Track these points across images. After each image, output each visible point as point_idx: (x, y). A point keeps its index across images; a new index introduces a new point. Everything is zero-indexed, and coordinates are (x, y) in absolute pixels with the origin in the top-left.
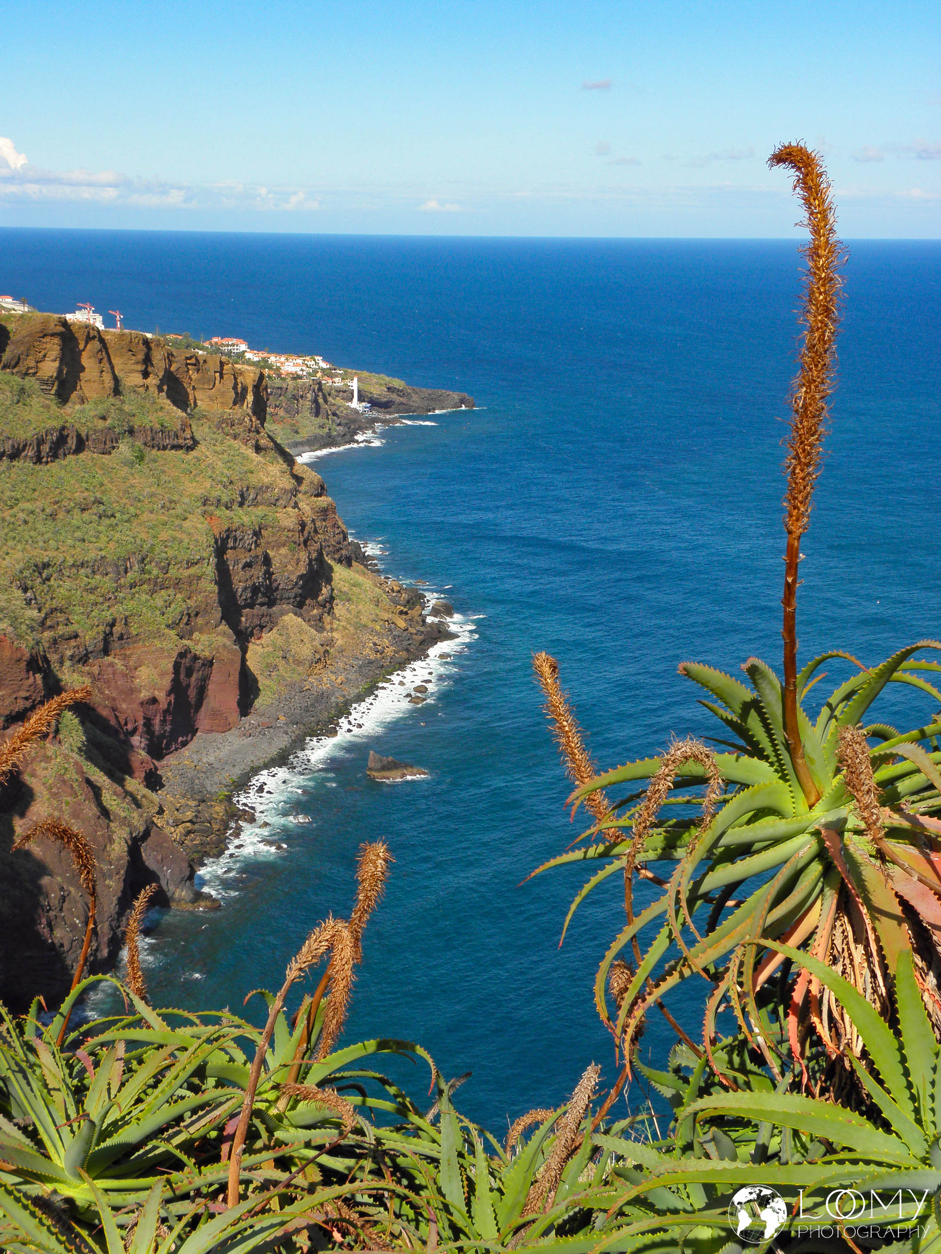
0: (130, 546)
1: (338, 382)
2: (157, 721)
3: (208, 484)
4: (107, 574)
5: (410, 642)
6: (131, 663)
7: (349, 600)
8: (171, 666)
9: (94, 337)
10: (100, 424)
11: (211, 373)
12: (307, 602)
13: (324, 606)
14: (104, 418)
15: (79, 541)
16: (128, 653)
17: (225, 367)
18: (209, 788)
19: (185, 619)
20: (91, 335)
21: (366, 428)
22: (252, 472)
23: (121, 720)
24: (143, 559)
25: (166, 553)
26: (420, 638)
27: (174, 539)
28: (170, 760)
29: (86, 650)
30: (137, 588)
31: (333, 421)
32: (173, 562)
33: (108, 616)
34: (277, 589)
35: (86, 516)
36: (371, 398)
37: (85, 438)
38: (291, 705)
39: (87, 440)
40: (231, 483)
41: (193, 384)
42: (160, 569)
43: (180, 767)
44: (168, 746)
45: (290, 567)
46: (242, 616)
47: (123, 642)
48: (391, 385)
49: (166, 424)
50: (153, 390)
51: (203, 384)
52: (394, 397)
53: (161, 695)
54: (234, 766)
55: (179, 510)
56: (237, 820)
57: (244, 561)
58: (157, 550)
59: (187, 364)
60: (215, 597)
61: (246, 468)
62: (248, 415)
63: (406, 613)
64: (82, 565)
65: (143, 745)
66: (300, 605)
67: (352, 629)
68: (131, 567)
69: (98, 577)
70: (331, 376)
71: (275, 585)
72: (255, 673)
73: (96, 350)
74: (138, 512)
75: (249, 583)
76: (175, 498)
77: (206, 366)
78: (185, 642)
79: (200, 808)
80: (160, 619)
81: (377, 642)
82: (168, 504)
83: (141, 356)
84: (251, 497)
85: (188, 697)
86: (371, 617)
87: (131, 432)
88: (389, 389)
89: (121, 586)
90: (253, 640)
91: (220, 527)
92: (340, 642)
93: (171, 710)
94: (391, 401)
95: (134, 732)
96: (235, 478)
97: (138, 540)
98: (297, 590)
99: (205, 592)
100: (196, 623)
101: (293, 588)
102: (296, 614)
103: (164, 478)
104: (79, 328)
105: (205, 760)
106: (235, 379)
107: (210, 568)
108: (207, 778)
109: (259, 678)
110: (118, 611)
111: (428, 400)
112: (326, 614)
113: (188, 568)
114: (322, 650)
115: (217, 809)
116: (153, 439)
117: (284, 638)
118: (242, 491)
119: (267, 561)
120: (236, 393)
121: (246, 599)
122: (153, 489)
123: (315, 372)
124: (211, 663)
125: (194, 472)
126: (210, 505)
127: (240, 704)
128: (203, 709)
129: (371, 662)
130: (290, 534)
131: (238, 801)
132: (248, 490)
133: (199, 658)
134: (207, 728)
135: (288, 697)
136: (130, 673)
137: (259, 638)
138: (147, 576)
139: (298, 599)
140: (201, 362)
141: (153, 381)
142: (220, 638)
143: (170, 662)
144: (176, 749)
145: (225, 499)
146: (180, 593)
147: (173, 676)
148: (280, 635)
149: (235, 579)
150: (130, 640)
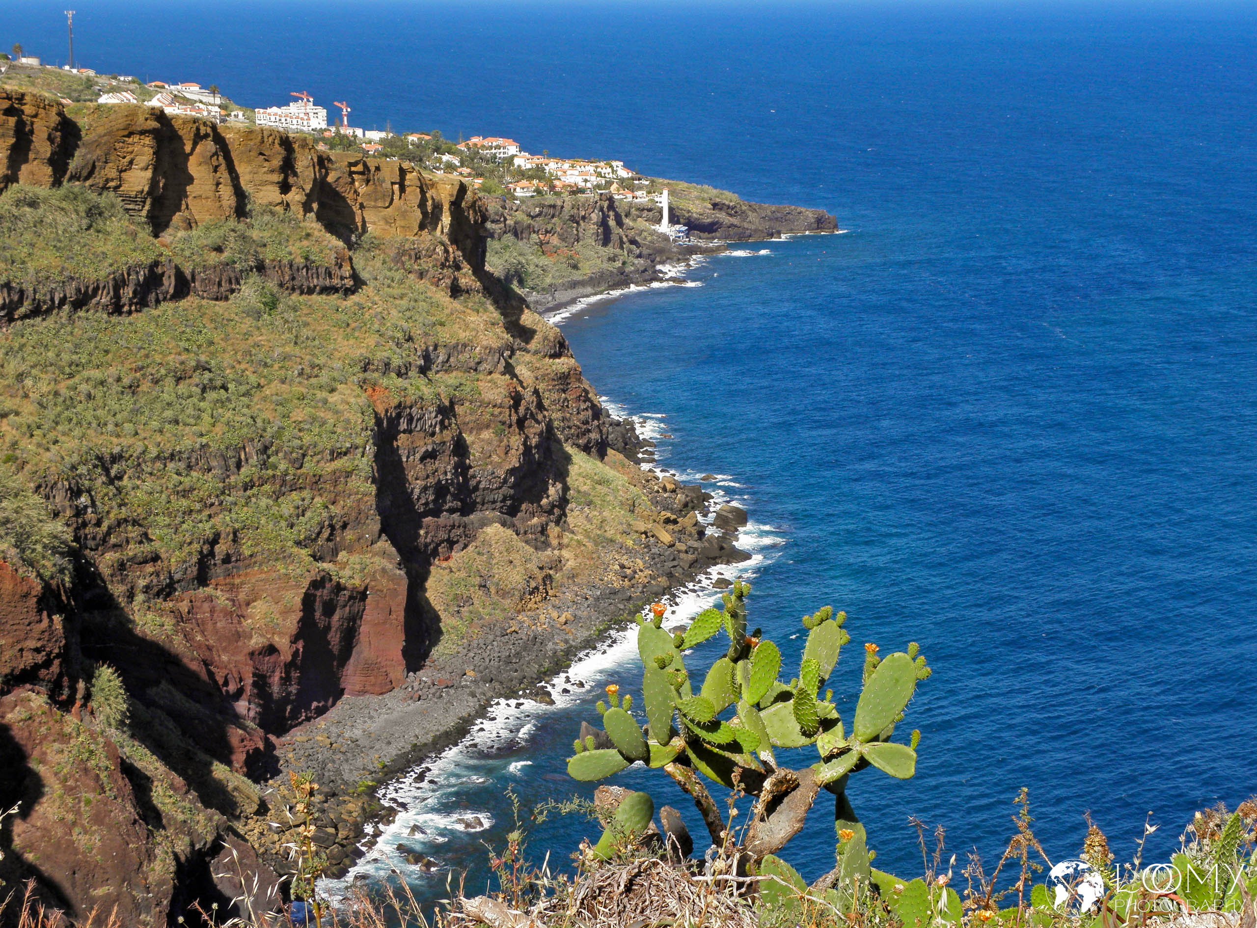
0: (245, 430)
1: (642, 198)
2: (275, 679)
3: (372, 340)
4: (210, 470)
5: (675, 563)
6: (242, 596)
7: (590, 504)
8: (298, 600)
9: (206, 136)
10: (213, 258)
11: (387, 185)
12: (524, 506)
13: (550, 512)
14: (219, 249)
15: (170, 422)
16: (237, 581)
17: (409, 176)
18: (346, 777)
19: (326, 533)
20: (202, 132)
21: (679, 261)
22: (442, 324)
23: (218, 678)
24: (266, 448)
25: (300, 438)
26: (691, 557)
27: (314, 419)
28: (297, 735)
29: (171, 578)
30: (255, 490)
31: (630, 251)
32: (310, 453)
33: (207, 529)
34: (476, 488)
35: (182, 388)
36: (689, 219)
37: (189, 277)
38: (485, 655)
39: (194, 280)
40: (410, 339)
41: (360, 200)
42: (290, 462)
43: (308, 745)
44: (295, 714)
45: (495, 458)
46: (421, 527)
47: (230, 566)
48: (718, 200)
49: (312, 258)
50: (297, 210)
51: (376, 200)
52: (722, 216)
53: (283, 642)
54: (389, 743)
55: (324, 378)
56: (378, 823)
57: (423, 450)
58: (287, 434)
59: (351, 173)
60: (371, 501)
61: (434, 319)
62: (442, 244)
63: (675, 522)
64: (172, 457)
65: (252, 714)
66: (513, 511)
67: (590, 545)
68: (247, 460)
69: (194, 474)
70: (632, 188)
71: (473, 483)
72: (437, 608)
73: (209, 154)
74: (263, 381)
75: (432, 481)
76: (322, 360)
77: (380, 175)
78: (326, 566)
79: (326, 805)
80: (286, 533)
81: (626, 563)
82: (308, 370)
83: (277, 162)
84: (441, 359)
85: (329, 643)
86: (620, 528)
87: (261, 268)
88: (715, 206)
89: (230, 487)
90: (437, 562)
91: (384, 403)
92: (571, 564)
93: (299, 663)
94: (717, 223)
95: (239, 693)
96: (417, 332)
97: (259, 421)
98: (505, 490)
99: (357, 493)
100: (343, 538)
101: (500, 488)
102: (504, 524)
103: (305, 332)
104: (184, 123)
105: (347, 735)
106: (423, 193)
107: (365, 459)
108: (347, 760)
109: (442, 615)
110: (222, 522)
111: (770, 219)
112: (552, 525)
113: (332, 460)
114: (540, 575)
115: (350, 806)
116: (293, 279)
117: (484, 558)
118: (427, 350)
119: (460, 448)
120: (425, 213)
121: (426, 504)
122: (287, 349)
123: (609, 183)
124: (363, 596)
125: (353, 325)
126: (373, 371)
127: (406, 653)
128: (352, 660)
129: (614, 593)
130: (497, 411)
131: (384, 795)
132: (435, 349)
133: (345, 589)
134: (357, 688)
135: (481, 642)
136: (237, 611)
137: (447, 559)
138: (270, 472)
139: (508, 503)
140: (373, 169)
141: (295, 197)
142: (376, 559)
143: (297, 594)
144: (308, 719)
145: (396, 362)
146: (321, 495)
147: (301, 614)
148: (479, 553)
149: (410, 475)
150: (240, 564)
